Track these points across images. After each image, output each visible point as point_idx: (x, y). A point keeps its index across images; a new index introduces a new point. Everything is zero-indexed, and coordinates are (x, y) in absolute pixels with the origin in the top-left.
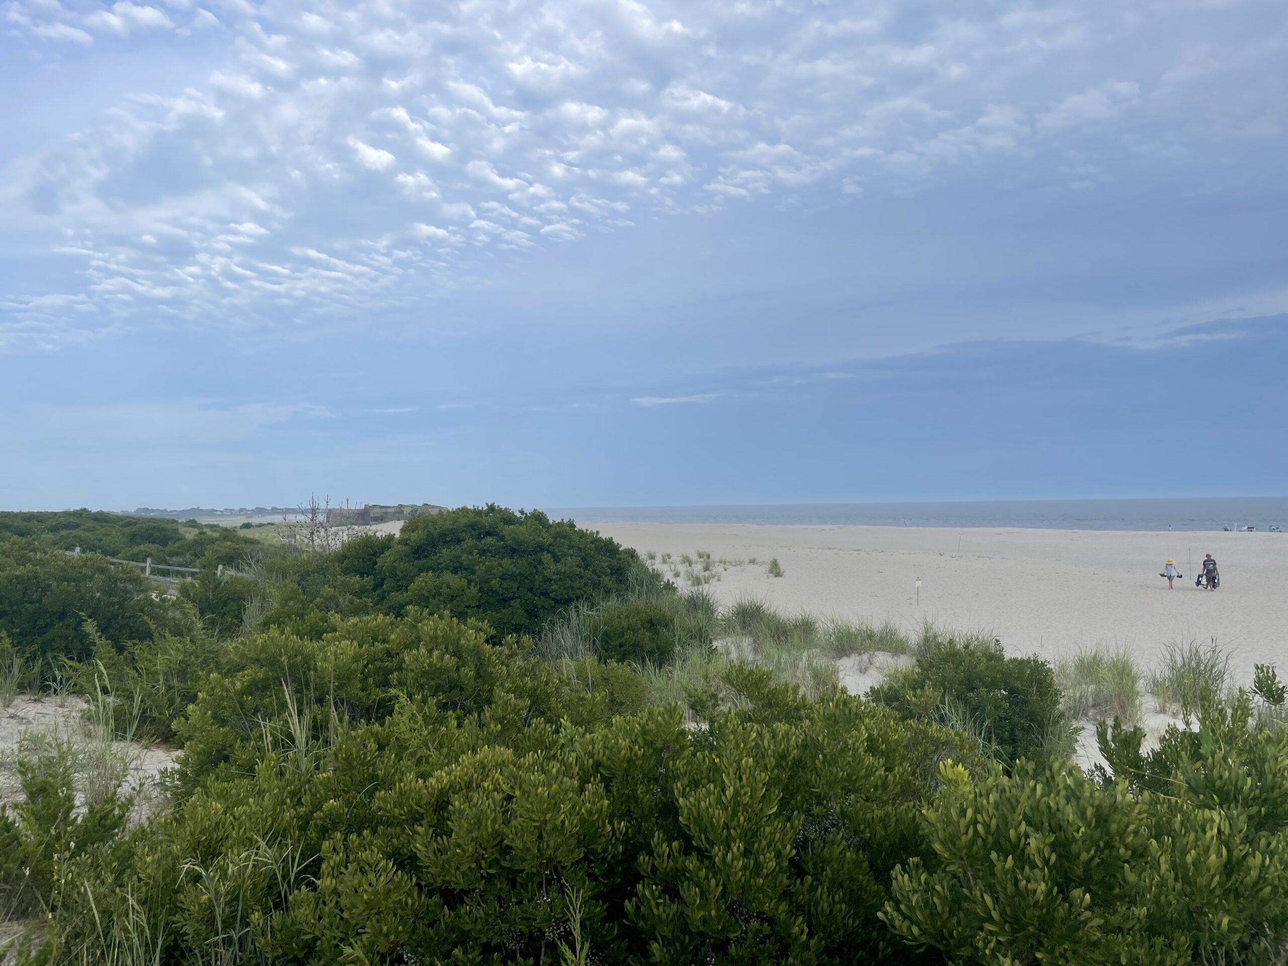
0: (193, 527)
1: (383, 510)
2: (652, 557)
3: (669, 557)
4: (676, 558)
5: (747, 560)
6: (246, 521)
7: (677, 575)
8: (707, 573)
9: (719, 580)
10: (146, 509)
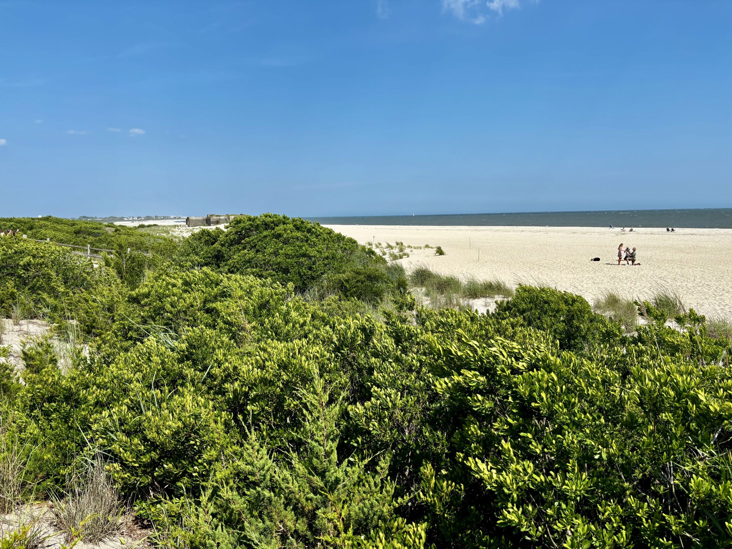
0: (112, 227)
1: (218, 218)
2: (370, 244)
3: (380, 244)
4: (384, 245)
5: (423, 245)
6: (141, 223)
7: (384, 254)
8: (401, 253)
9: (408, 257)
10: (84, 217)
